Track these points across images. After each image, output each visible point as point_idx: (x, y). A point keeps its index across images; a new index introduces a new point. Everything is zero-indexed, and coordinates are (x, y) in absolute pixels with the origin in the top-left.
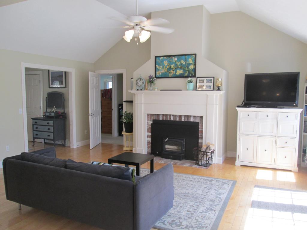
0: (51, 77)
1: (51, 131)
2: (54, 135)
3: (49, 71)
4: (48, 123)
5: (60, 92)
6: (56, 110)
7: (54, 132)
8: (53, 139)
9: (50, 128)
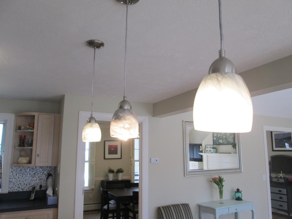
0: (275, 140)
1: (284, 201)
2: (288, 205)
3: (271, 132)
4: (280, 191)
5: (287, 156)
6: (284, 176)
7: (288, 202)
8: (287, 210)
9: (282, 197)
